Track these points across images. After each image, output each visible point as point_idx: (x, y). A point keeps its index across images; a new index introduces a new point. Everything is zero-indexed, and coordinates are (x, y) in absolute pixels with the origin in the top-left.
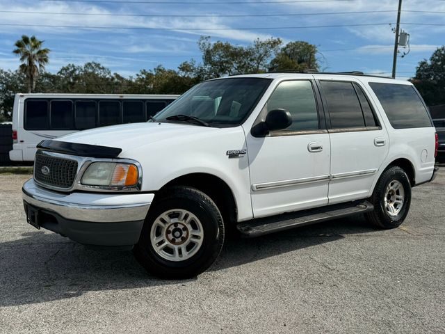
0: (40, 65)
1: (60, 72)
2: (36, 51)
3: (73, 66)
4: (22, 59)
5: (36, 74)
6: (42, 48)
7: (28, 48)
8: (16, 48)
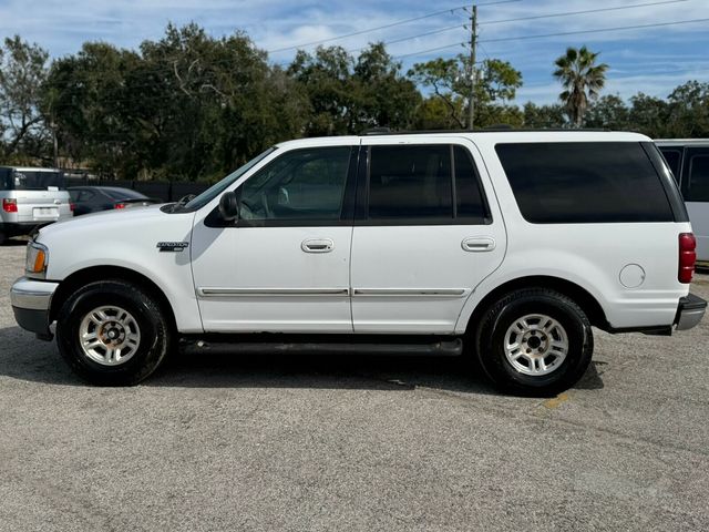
0: (591, 92)
1: (673, 96)
2: (586, 70)
3: (696, 83)
4: (567, 84)
5: (583, 105)
6: (596, 64)
7: (574, 67)
8: (559, 68)
